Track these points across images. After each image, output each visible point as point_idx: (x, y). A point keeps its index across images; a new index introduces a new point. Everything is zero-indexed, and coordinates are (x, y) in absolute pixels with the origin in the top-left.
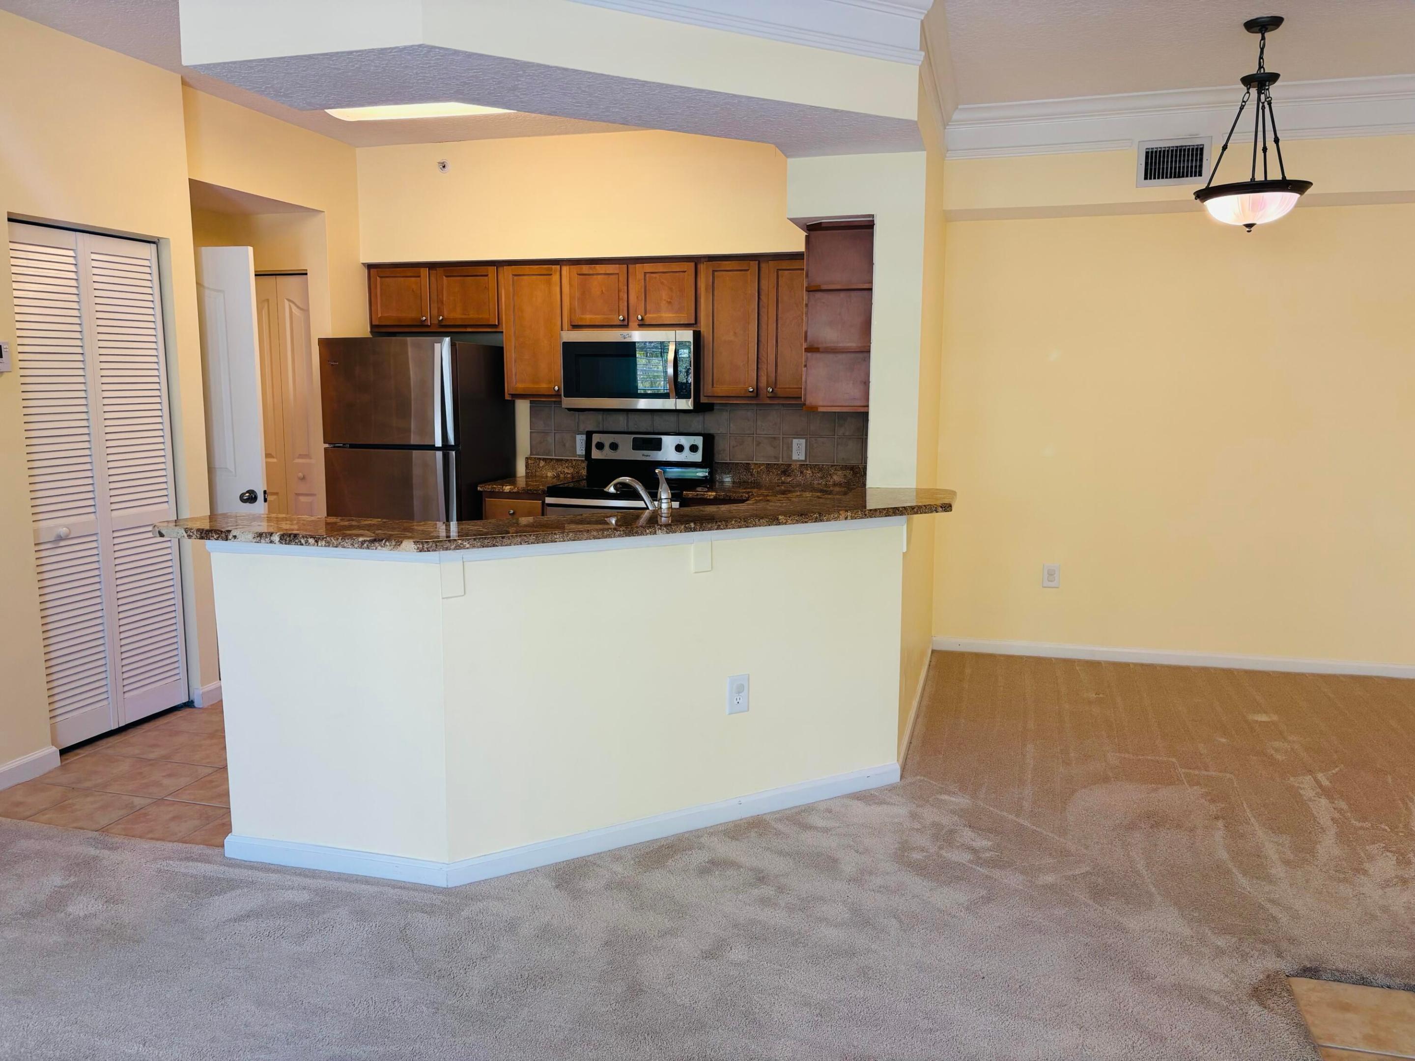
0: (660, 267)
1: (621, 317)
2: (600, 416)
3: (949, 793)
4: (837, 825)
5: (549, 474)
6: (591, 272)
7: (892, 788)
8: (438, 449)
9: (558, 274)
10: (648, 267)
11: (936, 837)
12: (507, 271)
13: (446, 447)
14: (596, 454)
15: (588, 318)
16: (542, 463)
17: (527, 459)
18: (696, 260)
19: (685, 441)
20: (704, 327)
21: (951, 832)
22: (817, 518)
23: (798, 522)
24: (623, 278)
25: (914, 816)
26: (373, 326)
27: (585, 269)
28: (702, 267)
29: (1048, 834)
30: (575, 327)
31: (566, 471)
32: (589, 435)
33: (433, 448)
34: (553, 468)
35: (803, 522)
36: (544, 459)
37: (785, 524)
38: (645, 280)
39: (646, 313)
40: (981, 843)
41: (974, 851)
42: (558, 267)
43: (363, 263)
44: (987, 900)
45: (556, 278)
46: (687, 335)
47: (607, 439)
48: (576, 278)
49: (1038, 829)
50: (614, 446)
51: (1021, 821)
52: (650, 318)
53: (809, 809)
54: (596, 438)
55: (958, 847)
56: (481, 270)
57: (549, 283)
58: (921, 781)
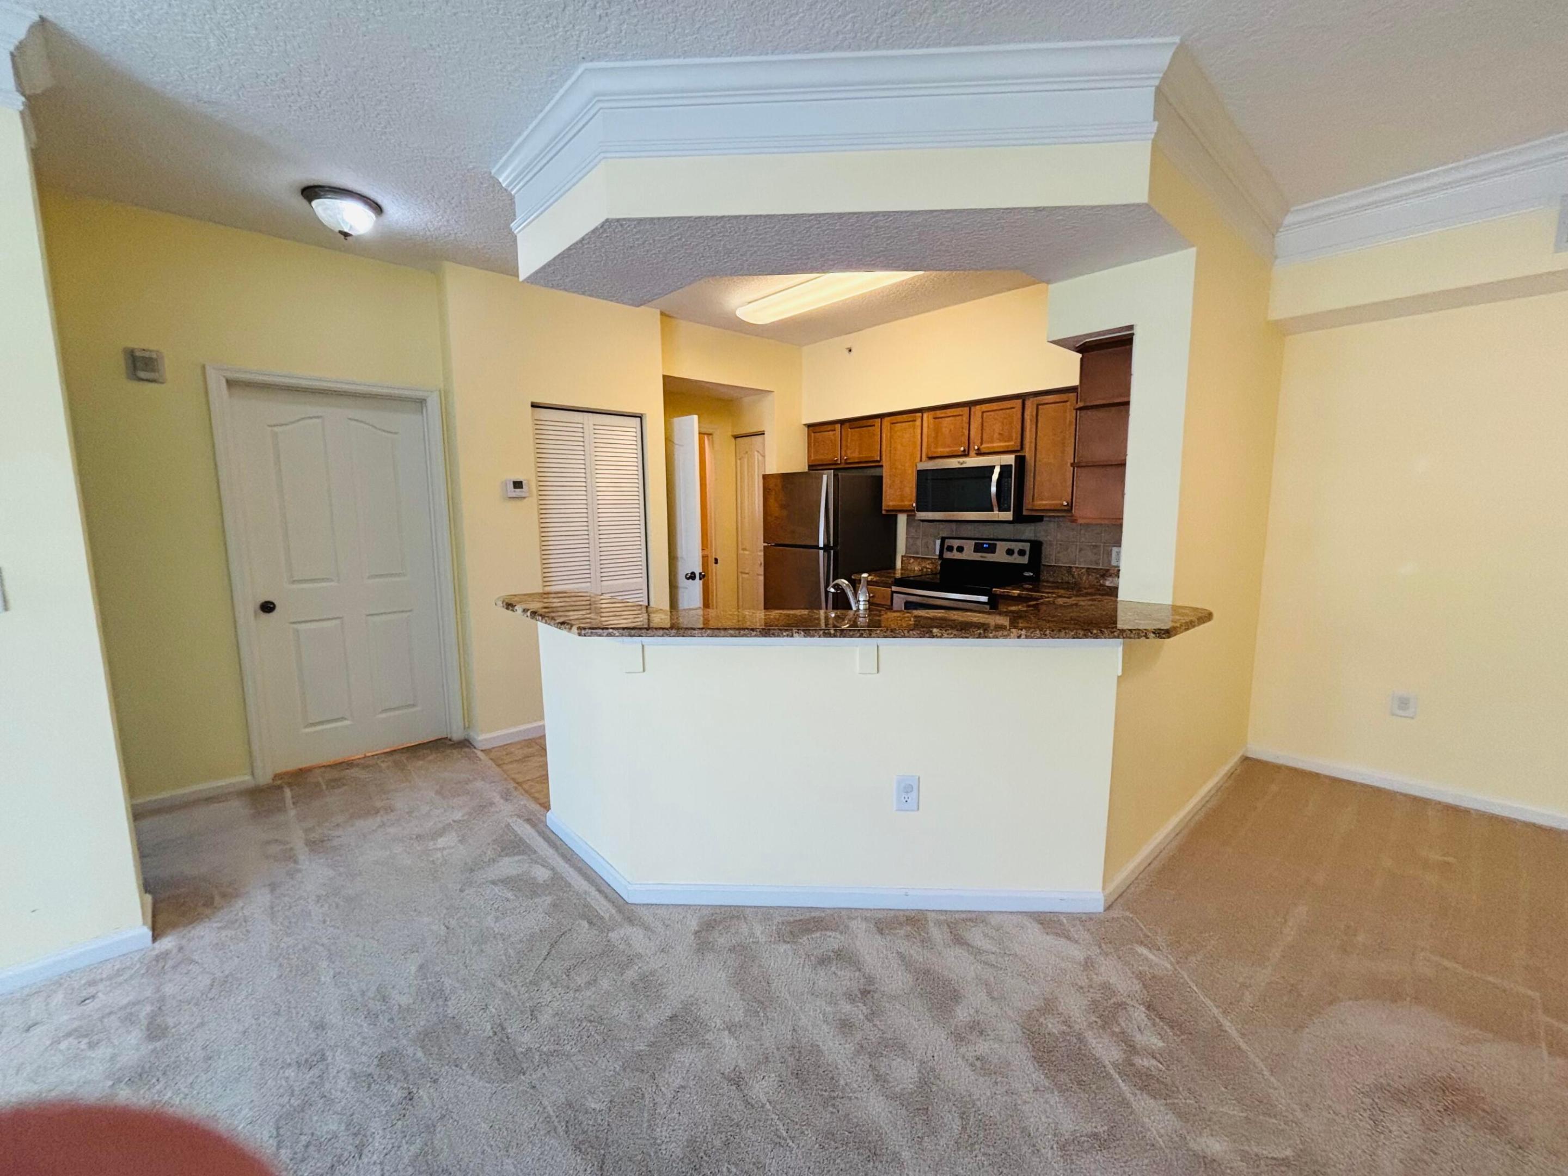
0: (994, 406)
1: (962, 449)
2: (954, 526)
3: (1154, 947)
4: (994, 949)
5: (916, 568)
6: (942, 415)
7: (1084, 920)
8: (821, 548)
9: (920, 420)
10: (985, 407)
11: (1094, 1006)
12: (887, 421)
13: (826, 548)
14: (948, 555)
15: (941, 450)
16: (912, 560)
17: (902, 556)
18: (1023, 397)
19: (1016, 546)
20: (1028, 453)
21: (1121, 1005)
22: (980, 633)
23: (956, 636)
24: (965, 418)
25: (1088, 964)
26: (809, 466)
27: (939, 414)
28: (1029, 403)
29: (1257, 1060)
30: (931, 458)
31: (928, 566)
32: (943, 540)
33: (817, 547)
34: (919, 564)
35: (962, 637)
36: (913, 557)
37: (941, 637)
38: (982, 418)
39: (982, 444)
40: (1150, 1039)
41: (1132, 1048)
42: (920, 414)
43: (805, 425)
44: (1100, 1142)
45: (918, 423)
46: (1010, 459)
47: (956, 543)
48: (932, 421)
49: (1244, 1046)
50: (960, 549)
51: (1227, 1024)
52: (985, 447)
53: (977, 918)
54: (948, 542)
55: (1113, 1034)
56: (870, 422)
57: (914, 427)
58: (1126, 918)
